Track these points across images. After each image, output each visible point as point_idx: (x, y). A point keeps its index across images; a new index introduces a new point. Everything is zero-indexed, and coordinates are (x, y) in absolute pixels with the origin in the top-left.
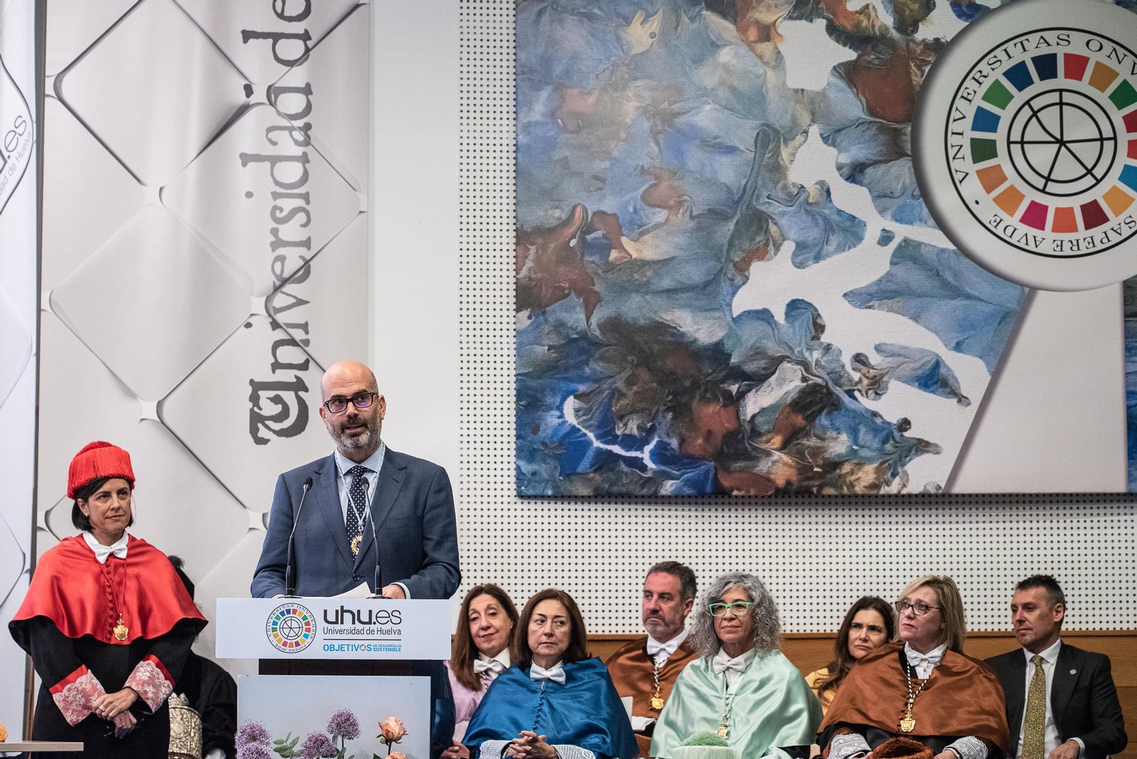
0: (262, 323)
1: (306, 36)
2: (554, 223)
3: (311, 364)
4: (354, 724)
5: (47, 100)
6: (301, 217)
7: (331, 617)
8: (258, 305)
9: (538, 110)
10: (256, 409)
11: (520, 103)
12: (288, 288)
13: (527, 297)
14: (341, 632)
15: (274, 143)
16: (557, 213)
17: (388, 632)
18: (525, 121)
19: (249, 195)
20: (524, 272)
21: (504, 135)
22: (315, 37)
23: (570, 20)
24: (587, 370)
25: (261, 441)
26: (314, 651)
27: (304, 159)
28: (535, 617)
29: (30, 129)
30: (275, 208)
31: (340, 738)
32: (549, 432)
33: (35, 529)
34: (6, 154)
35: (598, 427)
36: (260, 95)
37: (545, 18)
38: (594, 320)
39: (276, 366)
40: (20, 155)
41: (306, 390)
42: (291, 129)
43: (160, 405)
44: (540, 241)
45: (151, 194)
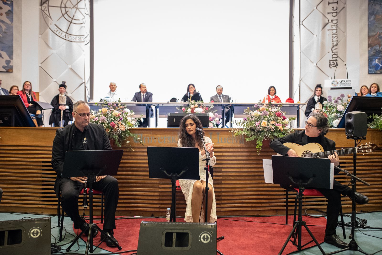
0: (331, 52)
1: (337, 12)
2: (374, 35)
3: (338, 57)
4: (344, 95)
5: (301, 25)
6: (336, 37)
7: (341, 82)
8: (330, 50)
9: (372, 19)
10: (330, 64)
11: (369, 18)
12: (335, 47)
13: (370, 46)
14: (342, 83)
15: (332, 27)
16: (375, 33)
17: (349, 83)
18: (370, 20)
19: (329, 35)
20: (370, 42)
21: (366, 23)
22: (338, 12)
23: (377, 5)
24: (379, 55)
25: (331, 68)
26: (338, 86)
27: (337, 29)
28: (372, 87)
30: (332, 37)
31: (342, 97)
32: (373, 64)
33: (300, 81)
35: (381, 63)
36: (330, 21)
37: (373, 5)
38: (381, 48)
39: (333, 58)
41: (337, 60)
42: (335, 25)
44: (372, 37)
45: (315, 36)
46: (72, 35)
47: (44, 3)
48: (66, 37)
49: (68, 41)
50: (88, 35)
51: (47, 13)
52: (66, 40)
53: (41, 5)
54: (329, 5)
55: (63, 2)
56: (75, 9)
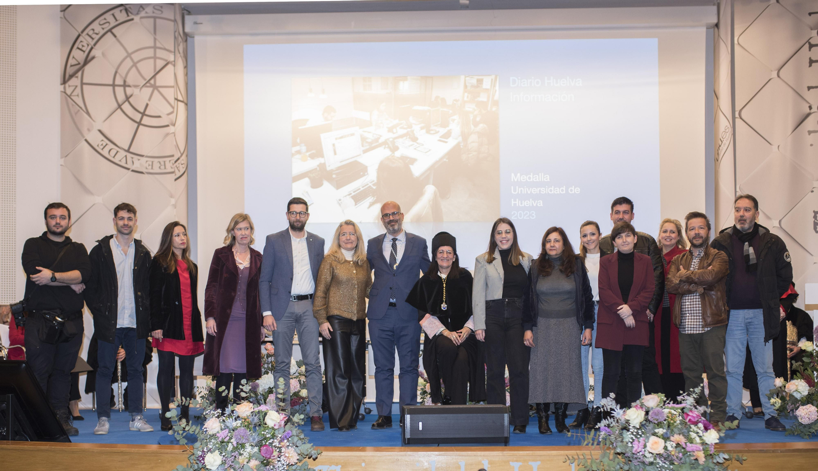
5: (737, 120)
8: (816, 185)
10: (816, 221)
19: (811, 145)
29: (730, 130)
34: (722, 139)
36: (815, 109)
40: (727, 139)
43: (780, 222)
45: (775, 148)
46: (142, 156)
47: (71, 76)
48: (126, 163)
49: (133, 171)
50: (182, 155)
51: (79, 101)
52: (128, 169)
53: (64, 82)
54: (810, 66)
55: (119, 71)
56: (151, 89)
